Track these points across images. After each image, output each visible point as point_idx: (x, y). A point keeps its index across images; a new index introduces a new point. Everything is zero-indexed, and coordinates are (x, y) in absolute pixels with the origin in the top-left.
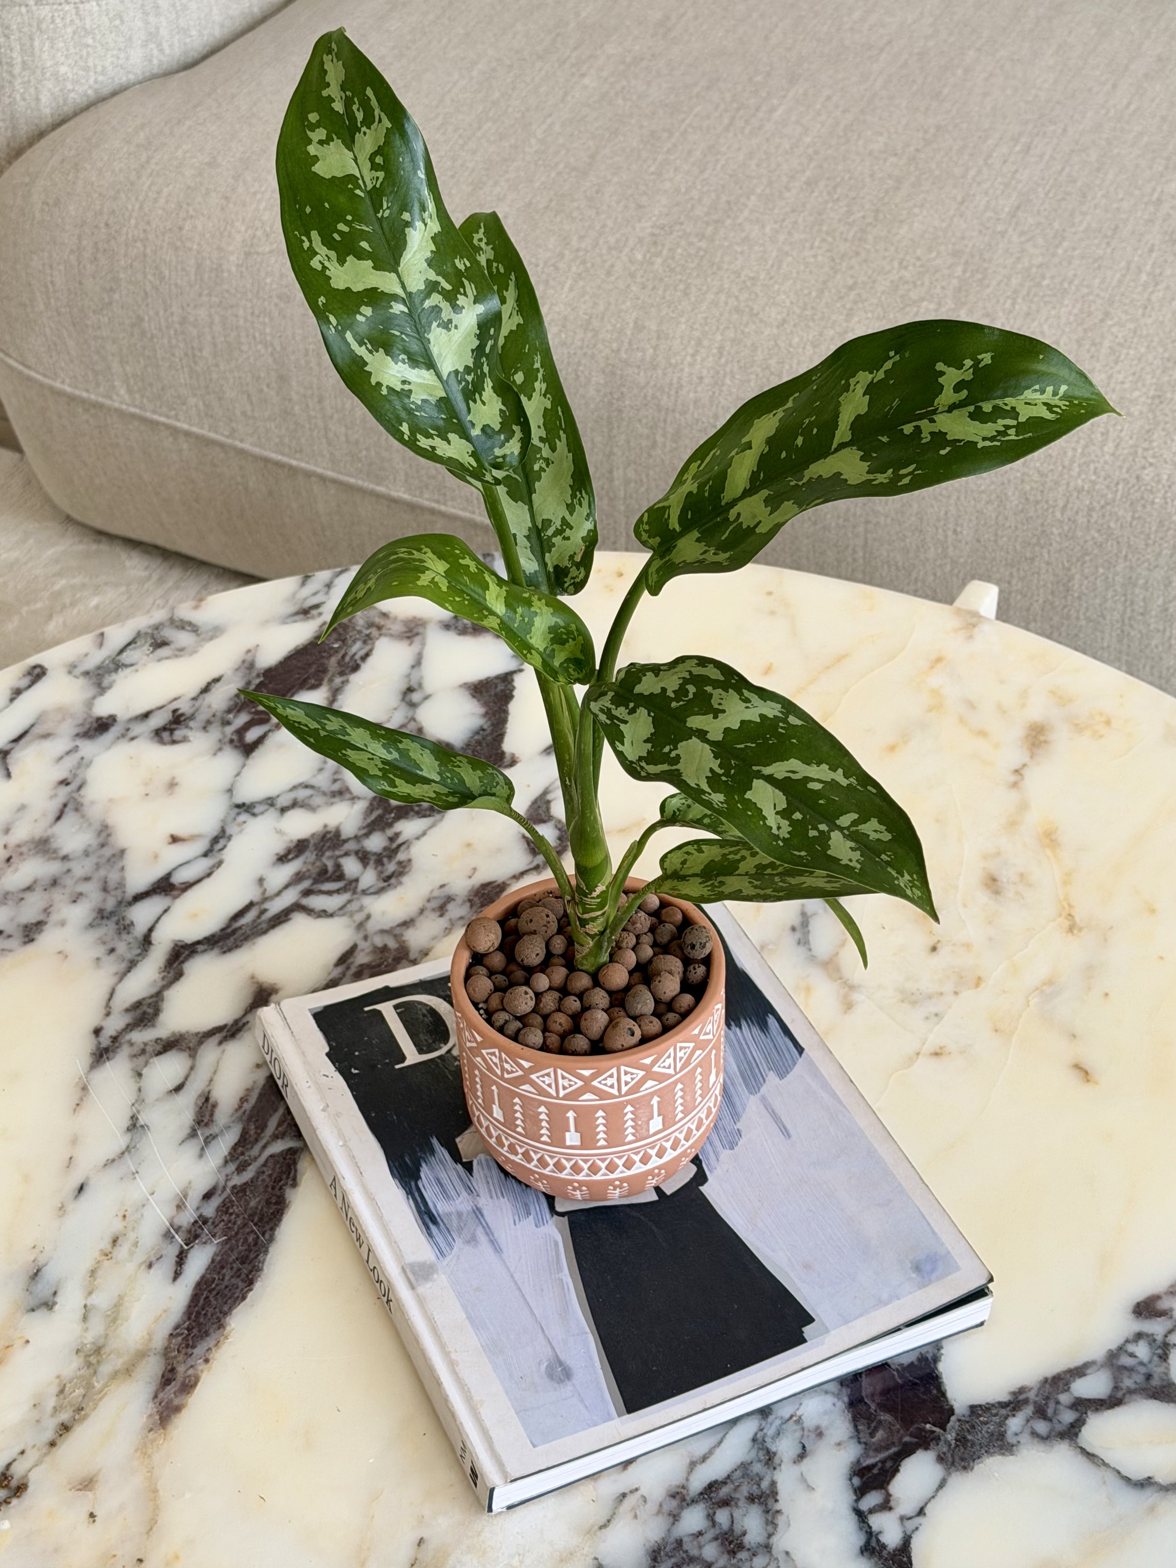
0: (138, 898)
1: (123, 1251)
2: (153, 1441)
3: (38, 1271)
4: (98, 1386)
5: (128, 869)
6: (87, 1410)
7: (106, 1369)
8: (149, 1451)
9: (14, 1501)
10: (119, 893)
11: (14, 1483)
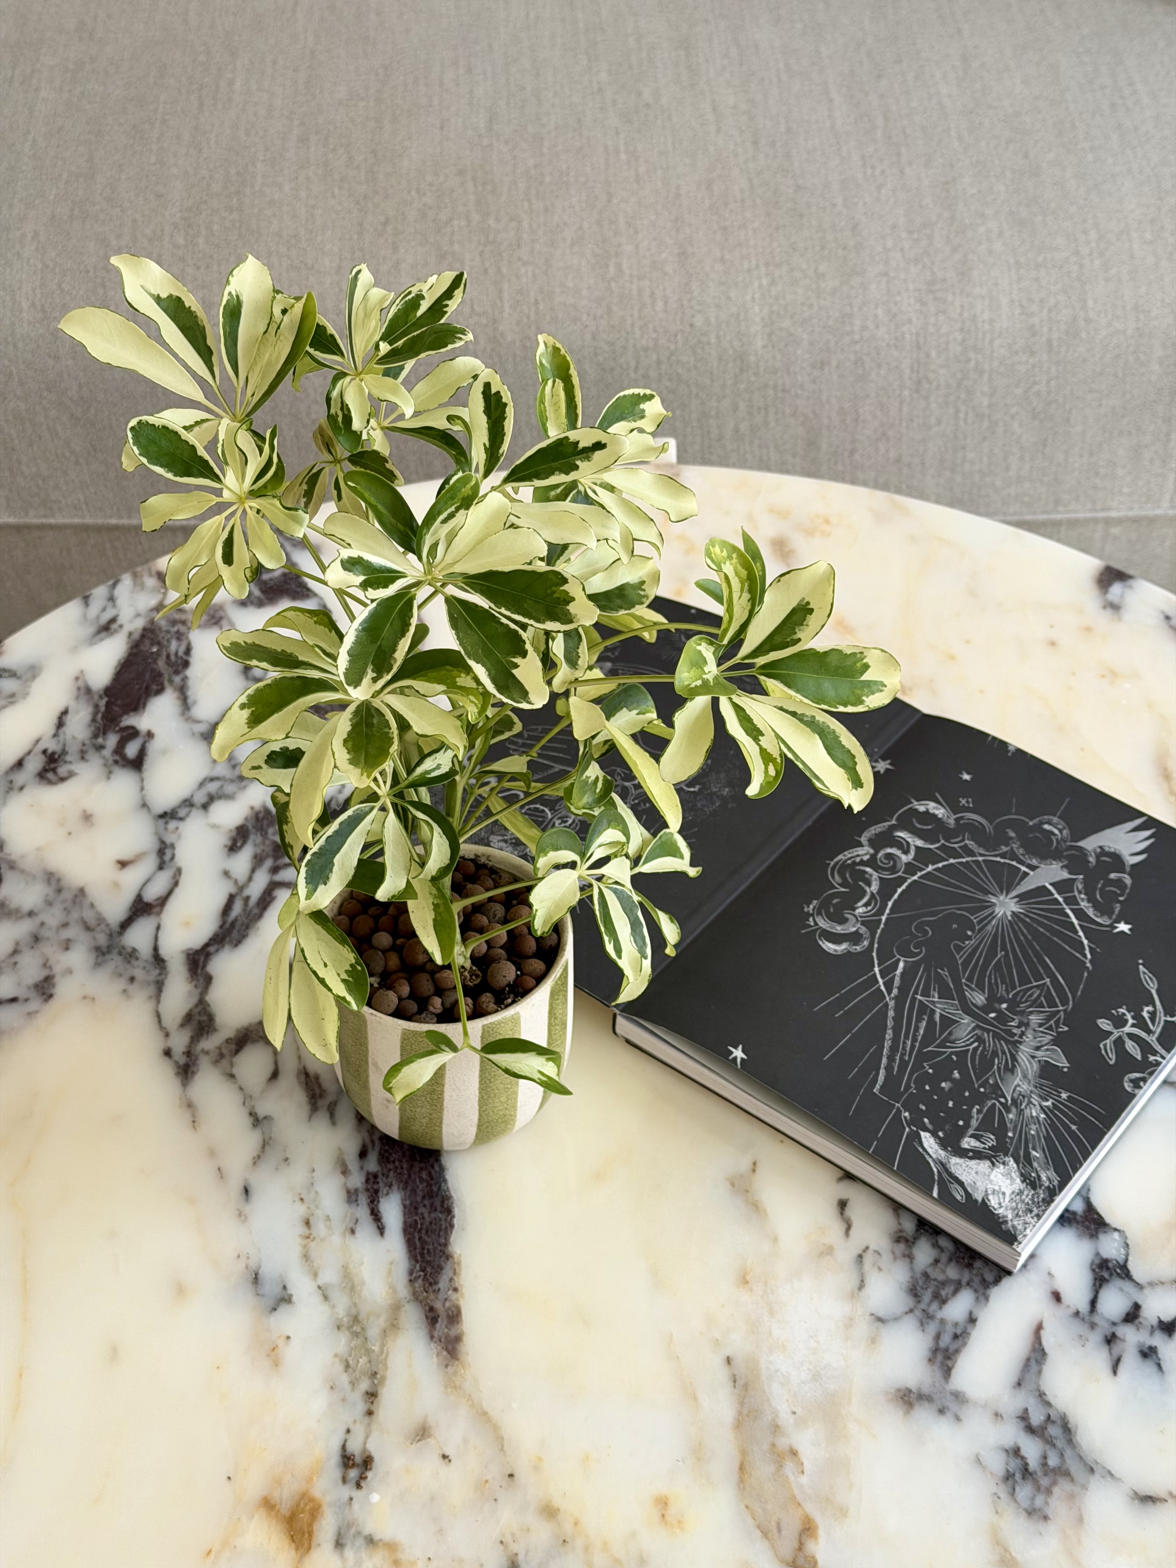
0: (125, 925)
1: (320, 1228)
2: (455, 1373)
3: (256, 1274)
4: (376, 1348)
5: (97, 904)
6: (381, 1372)
7: (374, 1332)
8: (458, 1383)
9: (370, 1474)
10: (103, 926)
11: (358, 1459)
